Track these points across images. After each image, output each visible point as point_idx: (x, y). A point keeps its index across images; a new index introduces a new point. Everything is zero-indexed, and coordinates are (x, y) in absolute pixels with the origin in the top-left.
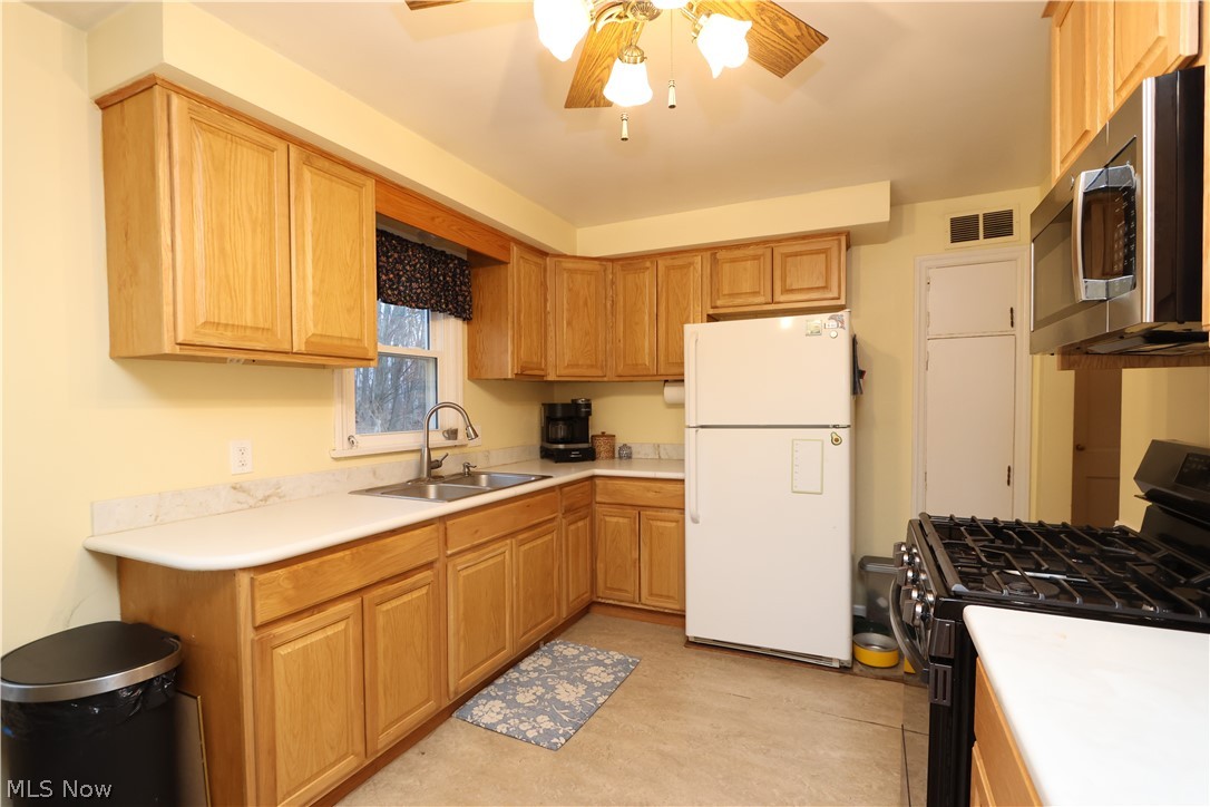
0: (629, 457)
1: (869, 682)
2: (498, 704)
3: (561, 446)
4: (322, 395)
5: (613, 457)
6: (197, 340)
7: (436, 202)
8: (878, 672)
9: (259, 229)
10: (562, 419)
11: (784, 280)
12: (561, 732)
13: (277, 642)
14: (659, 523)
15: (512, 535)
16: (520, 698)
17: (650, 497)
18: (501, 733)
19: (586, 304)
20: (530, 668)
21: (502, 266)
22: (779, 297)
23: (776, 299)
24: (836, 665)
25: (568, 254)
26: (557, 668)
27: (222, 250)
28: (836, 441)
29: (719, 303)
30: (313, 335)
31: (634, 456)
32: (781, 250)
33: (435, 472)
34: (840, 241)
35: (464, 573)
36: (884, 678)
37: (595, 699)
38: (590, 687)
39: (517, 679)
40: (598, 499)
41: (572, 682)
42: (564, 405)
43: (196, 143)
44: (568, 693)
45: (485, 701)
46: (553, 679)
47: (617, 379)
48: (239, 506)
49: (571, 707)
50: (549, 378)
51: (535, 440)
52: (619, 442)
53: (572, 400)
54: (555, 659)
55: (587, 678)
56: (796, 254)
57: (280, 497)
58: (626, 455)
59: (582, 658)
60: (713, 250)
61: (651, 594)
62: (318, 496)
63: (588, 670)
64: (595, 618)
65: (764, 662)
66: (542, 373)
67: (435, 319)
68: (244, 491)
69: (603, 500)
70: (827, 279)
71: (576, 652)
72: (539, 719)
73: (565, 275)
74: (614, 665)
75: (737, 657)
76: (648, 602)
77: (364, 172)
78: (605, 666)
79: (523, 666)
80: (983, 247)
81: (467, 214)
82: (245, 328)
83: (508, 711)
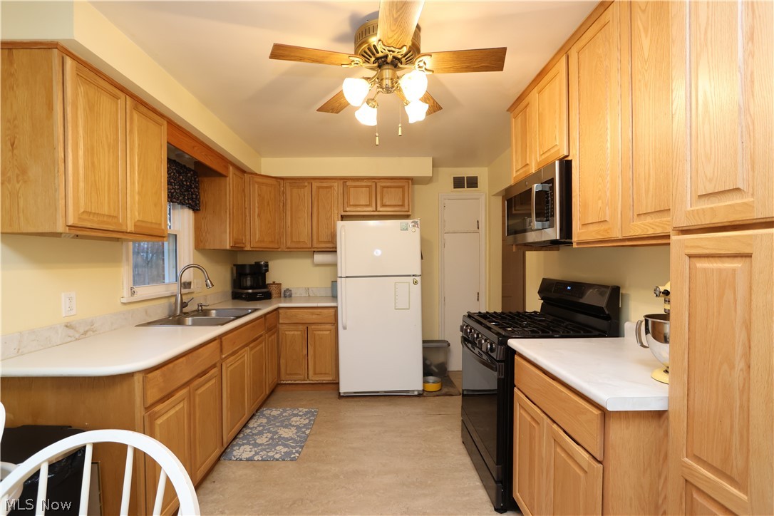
0: (290, 296)
1: (432, 399)
2: (247, 447)
3: (250, 291)
4: (115, 260)
5: (280, 296)
6: (80, 224)
7: (196, 138)
8: (435, 394)
9: (111, 151)
10: (249, 274)
11: (382, 200)
12: (294, 451)
13: (156, 417)
14: (319, 332)
15: (246, 345)
16: (259, 441)
17: (314, 318)
18: (258, 460)
19: (268, 204)
20: (255, 426)
21: (222, 178)
22: (379, 209)
23: (378, 209)
24: (416, 393)
25: (258, 173)
26: (272, 423)
27: (93, 163)
28: (415, 283)
29: (348, 209)
30: (138, 221)
31: (293, 296)
32: (380, 184)
33: (185, 310)
34: (408, 183)
35: (230, 369)
36: (438, 396)
37: (304, 432)
38: (298, 428)
39: (251, 432)
40: (281, 321)
41: (286, 427)
42: (251, 266)
43: (79, 91)
44: (286, 433)
45: (238, 448)
46: (274, 428)
47: (287, 250)
48: (69, 339)
49: (292, 439)
50: (246, 249)
51: (228, 288)
52: (284, 287)
53: (256, 263)
54: (268, 418)
55: (293, 423)
56: (388, 187)
57: (93, 332)
58: (288, 295)
59: (284, 415)
60: (344, 180)
61: (315, 374)
62: (115, 329)
63: (292, 420)
64: (280, 393)
65: (382, 399)
66: (241, 245)
67: (174, 209)
68: (73, 329)
69: (284, 322)
70: (403, 201)
71: (279, 412)
72: (277, 448)
73: (257, 186)
74: (305, 414)
75: (368, 399)
76: (313, 379)
77: (162, 116)
78: (300, 416)
79: (251, 425)
80: (466, 191)
81: (210, 146)
82: (104, 215)
83: (256, 449)
